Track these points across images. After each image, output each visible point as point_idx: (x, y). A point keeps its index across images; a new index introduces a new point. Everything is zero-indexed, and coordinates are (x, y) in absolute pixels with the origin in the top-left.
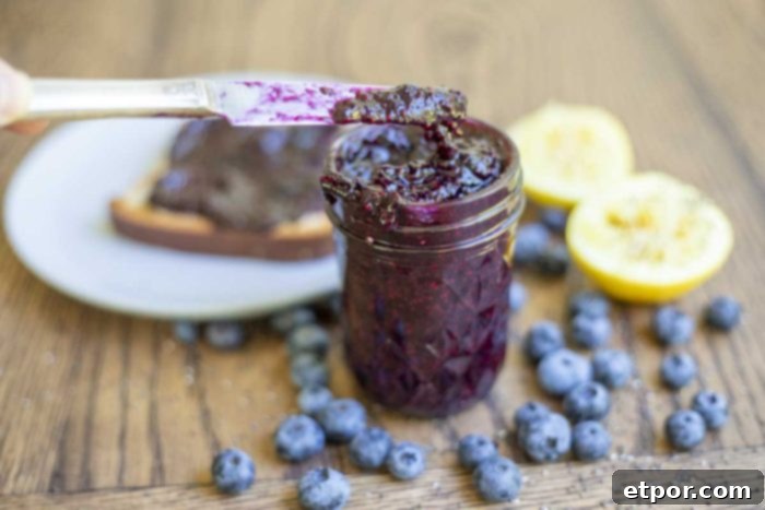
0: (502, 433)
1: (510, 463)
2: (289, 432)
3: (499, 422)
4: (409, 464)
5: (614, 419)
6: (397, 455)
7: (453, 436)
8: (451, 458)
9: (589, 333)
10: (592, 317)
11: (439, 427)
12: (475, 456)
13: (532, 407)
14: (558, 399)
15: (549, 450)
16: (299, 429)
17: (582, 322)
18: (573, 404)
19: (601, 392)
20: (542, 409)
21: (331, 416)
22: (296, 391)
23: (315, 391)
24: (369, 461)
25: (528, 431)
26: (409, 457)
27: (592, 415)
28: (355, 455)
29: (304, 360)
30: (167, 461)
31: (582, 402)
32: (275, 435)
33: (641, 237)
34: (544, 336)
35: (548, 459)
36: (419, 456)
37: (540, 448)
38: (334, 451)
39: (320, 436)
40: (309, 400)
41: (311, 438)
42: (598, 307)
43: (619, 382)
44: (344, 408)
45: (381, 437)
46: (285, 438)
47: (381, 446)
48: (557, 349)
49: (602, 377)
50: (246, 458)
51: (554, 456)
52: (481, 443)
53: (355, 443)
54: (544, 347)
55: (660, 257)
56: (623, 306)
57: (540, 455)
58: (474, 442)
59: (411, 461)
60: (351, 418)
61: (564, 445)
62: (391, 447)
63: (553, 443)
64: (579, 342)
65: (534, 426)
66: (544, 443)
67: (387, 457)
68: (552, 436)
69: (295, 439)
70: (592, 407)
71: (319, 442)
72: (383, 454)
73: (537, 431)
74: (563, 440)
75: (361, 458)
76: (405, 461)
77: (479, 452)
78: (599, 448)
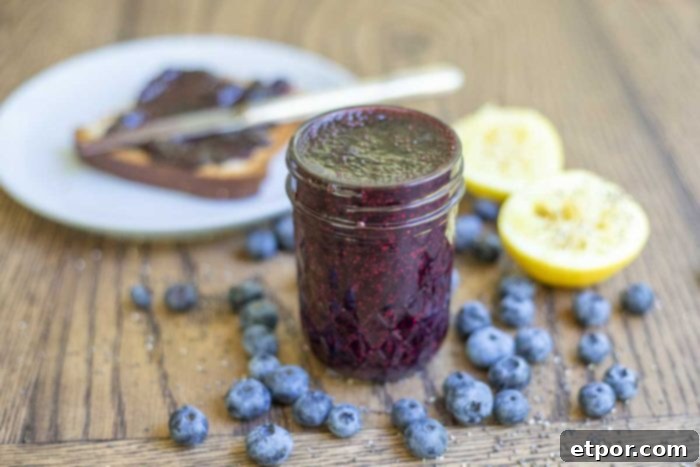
0: (432, 399)
1: (437, 423)
2: (239, 393)
3: (430, 389)
4: (347, 423)
5: (534, 388)
6: (336, 415)
7: (388, 400)
8: (385, 419)
9: (515, 312)
10: (518, 299)
11: (374, 392)
12: (406, 417)
13: (460, 376)
14: (484, 370)
15: (473, 414)
16: (249, 390)
17: (509, 302)
18: (496, 373)
19: (523, 364)
20: (468, 377)
21: (278, 380)
22: (248, 357)
23: (264, 358)
24: (312, 419)
25: (455, 396)
26: (347, 417)
27: (514, 385)
28: (299, 414)
29: (256, 330)
30: (128, 417)
31: (505, 373)
32: (227, 395)
34: (474, 315)
35: (472, 421)
36: (356, 416)
37: (465, 412)
38: (279, 411)
39: (268, 397)
40: (257, 366)
41: (259, 399)
42: (525, 290)
43: (540, 357)
44: (289, 373)
45: (322, 398)
46: (235, 397)
47: (323, 407)
48: (484, 326)
49: (525, 352)
50: (200, 415)
51: (478, 420)
52: (413, 406)
53: (298, 404)
54: (474, 324)
55: (583, 245)
56: (548, 290)
57: (465, 419)
58: (406, 405)
59: (349, 420)
60: (296, 383)
61: (486, 410)
62: (331, 408)
63: (476, 407)
64: (505, 321)
65: (460, 391)
66: (468, 407)
67: (327, 416)
68: (477, 400)
69: (245, 399)
70: (514, 377)
71: (266, 402)
72: (324, 414)
73: (463, 396)
74: (486, 405)
75: (305, 417)
76: (344, 420)
77: (410, 414)
78: (518, 413)
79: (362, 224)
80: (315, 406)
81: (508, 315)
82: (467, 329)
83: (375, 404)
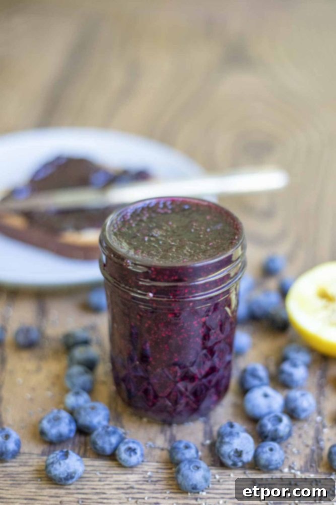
0: (208, 442)
1: (203, 465)
2: (49, 421)
3: (208, 433)
4: (130, 456)
5: (294, 441)
6: (123, 448)
7: (172, 439)
8: (165, 454)
9: (290, 375)
10: (295, 365)
11: (162, 431)
12: (179, 457)
13: (231, 426)
14: (254, 421)
15: (236, 459)
16: (57, 419)
17: (287, 367)
18: (262, 426)
19: (286, 420)
20: (238, 426)
21: (83, 413)
22: (67, 391)
23: (77, 394)
24: (103, 450)
25: (222, 443)
26: (132, 451)
27: (276, 438)
28: (94, 443)
29: (76, 369)
31: (269, 426)
32: (40, 422)
34: (254, 374)
35: (235, 464)
36: (139, 452)
37: (230, 457)
38: (83, 439)
39: (73, 427)
40: (71, 400)
41: (65, 427)
42: (302, 358)
43: (303, 415)
44: (93, 408)
45: (114, 433)
46: (46, 425)
47: (114, 440)
48: (263, 385)
50: (14, 436)
51: (240, 464)
52: (187, 447)
53: (94, 436)
54: (254, 382)
56: (325, 359)
57: (230, 463)
58: (182, 446)
59: (132, 454)
60: (98, 416)
61: (248, 457)
62: (122, 440)
63: (239, 454)
64: (281, 381)
65: (227, 440)
66: (232, 453)
67: (116, 448)
68: (239, 448)
70: (276, 430)
71: (70, 431)
72: (114, 446)
73: (228, 443)
74: (247, 453)
75: (97, 447)
76: (128, 453)
77: (183, 454)
78: (274, 463)
79: (151, 295)
80: (107, 439)
81: (284, 376)
82: (247, 386)
83: (161, 441)
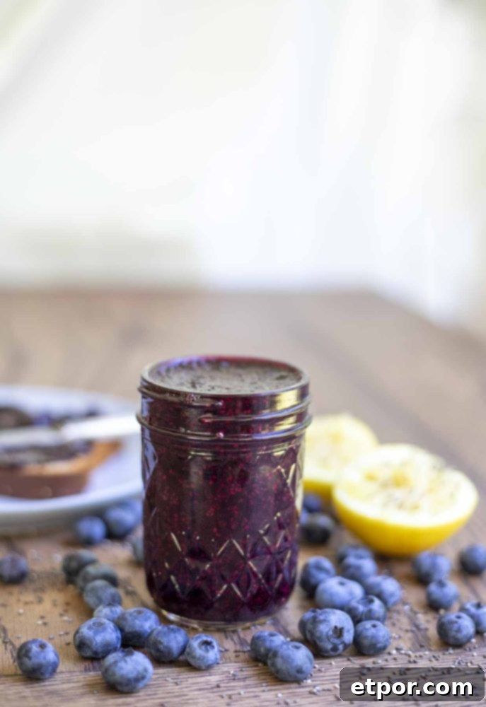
2: (90, 628)
4: (207, 651)
6: (195, 644)
7: (242, 641)
15: (336, 641)
16: (100, 626)
17: (351, 560)
18: (353, 609)
19: (376, 601)
21: (129, 619)
23: (110, 605)
24: (169, 651)
25: (316, 623)
26: (207, 644)
27: (370, 616)
29: (99, 583)
31: (361, 608)
33: (399, 493)
34: (319, 568)
35: (335, 650)
36: (215, 644)
37: (328, 638)
41: (111, 635)
44: (140, 613)
46: (86, 632)
47: (180, 638)
50: (50, 647)
51: (340, 648)
52: (273, 635)
54: (319, 576)
55: (415, 507)
57: (328, 646)
58: (266, 635)
59: (209, 647)
60: (148, 623)
61: (348, 637)
63: (339, 632)
65: (321, 617)
66: (331, 633)
67: (185, 647)
68: (339, 626)
69: (96, 633)
70: (370, 611)
71: (117, 637)
72: (182, 644)
73: (324, 621)
74: (348, 631)
75: (161, 647)
76: (203, 647)
77: (272, 641)
79: (221, 435)
80: (172, 635)
